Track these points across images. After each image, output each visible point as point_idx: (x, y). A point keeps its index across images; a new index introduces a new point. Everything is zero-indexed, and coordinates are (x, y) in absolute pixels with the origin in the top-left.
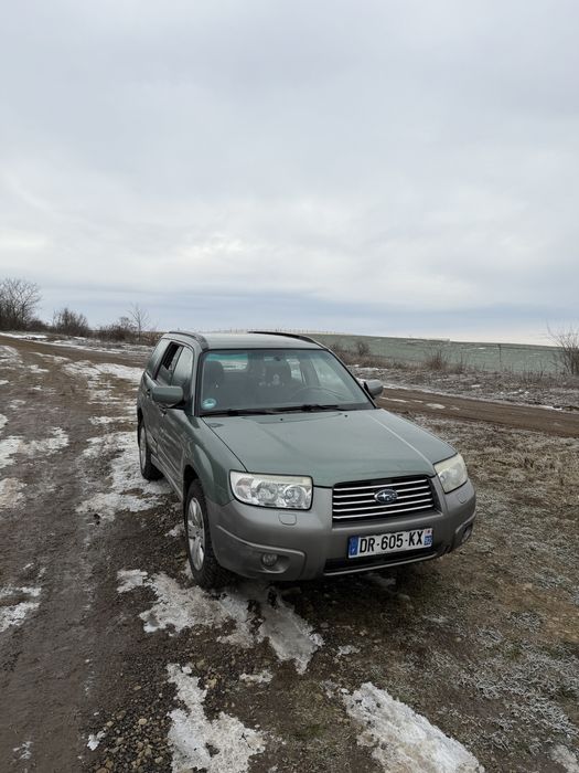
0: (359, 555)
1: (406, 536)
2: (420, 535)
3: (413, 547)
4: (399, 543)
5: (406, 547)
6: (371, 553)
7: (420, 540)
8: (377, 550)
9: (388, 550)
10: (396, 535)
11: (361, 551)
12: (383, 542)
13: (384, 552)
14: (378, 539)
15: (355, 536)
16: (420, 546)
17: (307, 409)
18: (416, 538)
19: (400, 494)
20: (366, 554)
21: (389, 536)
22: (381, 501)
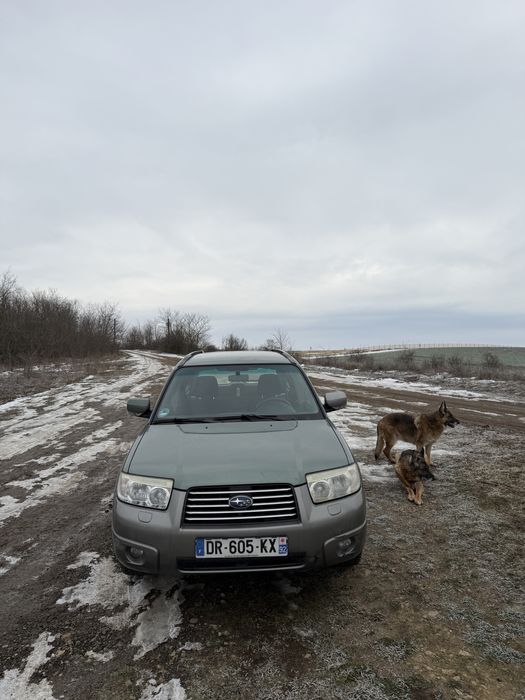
0: (206, 556)
1: (256, 542)
2: (272, 544)
3: (264, 554)
4: (250, 548)
5: (257, 553)
6: (218, 556)
7: (273, 548)
8: (226, 553)
9: (237, 554)
10: (245, 540)
11: (208, 553)
12: (231, 547)
13: (233, 556)
14: (226, 543)
15: (201, 538)
16: (273, 554)
17: (245, 418)
18: (268, 545)
19: (255, 501)
20: (214, 556)
21: (237, 540)
22: (234, 507)
